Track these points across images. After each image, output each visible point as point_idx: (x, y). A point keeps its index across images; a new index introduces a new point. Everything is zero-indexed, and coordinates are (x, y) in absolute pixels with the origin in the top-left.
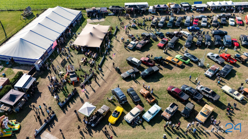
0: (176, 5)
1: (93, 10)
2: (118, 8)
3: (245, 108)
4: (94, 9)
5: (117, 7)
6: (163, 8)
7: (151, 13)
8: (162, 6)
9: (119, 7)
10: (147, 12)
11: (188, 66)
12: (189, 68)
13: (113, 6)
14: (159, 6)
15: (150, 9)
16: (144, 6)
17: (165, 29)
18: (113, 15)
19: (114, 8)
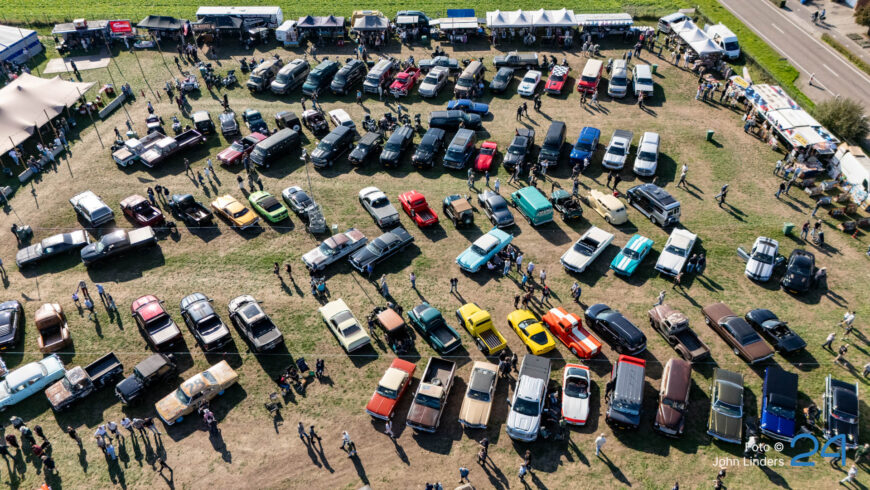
0: (370, 19)
1: (77, 28)
2: (166, 25)
3: (355, 375)
4: (79, 24)
5: (164, 19)
6: (324, 29)
7: (281, 44)
8: (322, 21)
9: (172, 20)
10: (269, 41)
11: (275, 229)
12: (274, 237)
13: (152, 18)
14: (310, 20)
15: (280, 32)
16: (266, 21)
17: (291, 102)
18: (149, 49)
19: (155, 24)
